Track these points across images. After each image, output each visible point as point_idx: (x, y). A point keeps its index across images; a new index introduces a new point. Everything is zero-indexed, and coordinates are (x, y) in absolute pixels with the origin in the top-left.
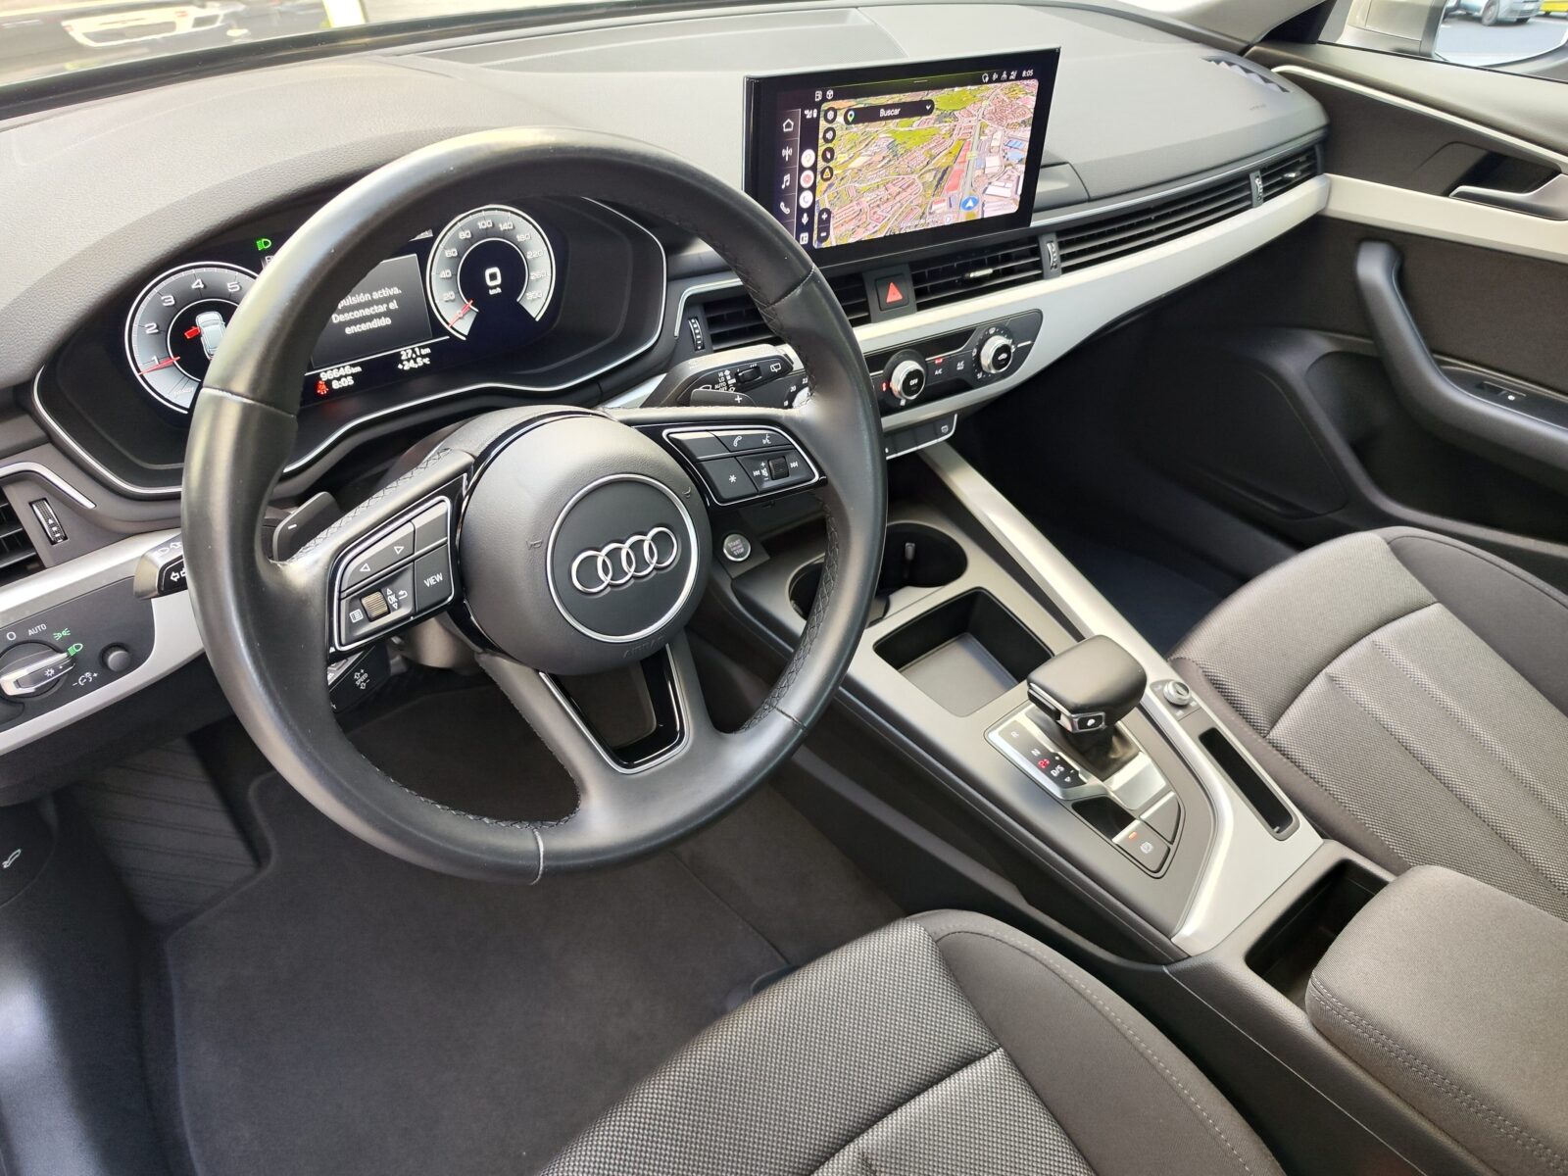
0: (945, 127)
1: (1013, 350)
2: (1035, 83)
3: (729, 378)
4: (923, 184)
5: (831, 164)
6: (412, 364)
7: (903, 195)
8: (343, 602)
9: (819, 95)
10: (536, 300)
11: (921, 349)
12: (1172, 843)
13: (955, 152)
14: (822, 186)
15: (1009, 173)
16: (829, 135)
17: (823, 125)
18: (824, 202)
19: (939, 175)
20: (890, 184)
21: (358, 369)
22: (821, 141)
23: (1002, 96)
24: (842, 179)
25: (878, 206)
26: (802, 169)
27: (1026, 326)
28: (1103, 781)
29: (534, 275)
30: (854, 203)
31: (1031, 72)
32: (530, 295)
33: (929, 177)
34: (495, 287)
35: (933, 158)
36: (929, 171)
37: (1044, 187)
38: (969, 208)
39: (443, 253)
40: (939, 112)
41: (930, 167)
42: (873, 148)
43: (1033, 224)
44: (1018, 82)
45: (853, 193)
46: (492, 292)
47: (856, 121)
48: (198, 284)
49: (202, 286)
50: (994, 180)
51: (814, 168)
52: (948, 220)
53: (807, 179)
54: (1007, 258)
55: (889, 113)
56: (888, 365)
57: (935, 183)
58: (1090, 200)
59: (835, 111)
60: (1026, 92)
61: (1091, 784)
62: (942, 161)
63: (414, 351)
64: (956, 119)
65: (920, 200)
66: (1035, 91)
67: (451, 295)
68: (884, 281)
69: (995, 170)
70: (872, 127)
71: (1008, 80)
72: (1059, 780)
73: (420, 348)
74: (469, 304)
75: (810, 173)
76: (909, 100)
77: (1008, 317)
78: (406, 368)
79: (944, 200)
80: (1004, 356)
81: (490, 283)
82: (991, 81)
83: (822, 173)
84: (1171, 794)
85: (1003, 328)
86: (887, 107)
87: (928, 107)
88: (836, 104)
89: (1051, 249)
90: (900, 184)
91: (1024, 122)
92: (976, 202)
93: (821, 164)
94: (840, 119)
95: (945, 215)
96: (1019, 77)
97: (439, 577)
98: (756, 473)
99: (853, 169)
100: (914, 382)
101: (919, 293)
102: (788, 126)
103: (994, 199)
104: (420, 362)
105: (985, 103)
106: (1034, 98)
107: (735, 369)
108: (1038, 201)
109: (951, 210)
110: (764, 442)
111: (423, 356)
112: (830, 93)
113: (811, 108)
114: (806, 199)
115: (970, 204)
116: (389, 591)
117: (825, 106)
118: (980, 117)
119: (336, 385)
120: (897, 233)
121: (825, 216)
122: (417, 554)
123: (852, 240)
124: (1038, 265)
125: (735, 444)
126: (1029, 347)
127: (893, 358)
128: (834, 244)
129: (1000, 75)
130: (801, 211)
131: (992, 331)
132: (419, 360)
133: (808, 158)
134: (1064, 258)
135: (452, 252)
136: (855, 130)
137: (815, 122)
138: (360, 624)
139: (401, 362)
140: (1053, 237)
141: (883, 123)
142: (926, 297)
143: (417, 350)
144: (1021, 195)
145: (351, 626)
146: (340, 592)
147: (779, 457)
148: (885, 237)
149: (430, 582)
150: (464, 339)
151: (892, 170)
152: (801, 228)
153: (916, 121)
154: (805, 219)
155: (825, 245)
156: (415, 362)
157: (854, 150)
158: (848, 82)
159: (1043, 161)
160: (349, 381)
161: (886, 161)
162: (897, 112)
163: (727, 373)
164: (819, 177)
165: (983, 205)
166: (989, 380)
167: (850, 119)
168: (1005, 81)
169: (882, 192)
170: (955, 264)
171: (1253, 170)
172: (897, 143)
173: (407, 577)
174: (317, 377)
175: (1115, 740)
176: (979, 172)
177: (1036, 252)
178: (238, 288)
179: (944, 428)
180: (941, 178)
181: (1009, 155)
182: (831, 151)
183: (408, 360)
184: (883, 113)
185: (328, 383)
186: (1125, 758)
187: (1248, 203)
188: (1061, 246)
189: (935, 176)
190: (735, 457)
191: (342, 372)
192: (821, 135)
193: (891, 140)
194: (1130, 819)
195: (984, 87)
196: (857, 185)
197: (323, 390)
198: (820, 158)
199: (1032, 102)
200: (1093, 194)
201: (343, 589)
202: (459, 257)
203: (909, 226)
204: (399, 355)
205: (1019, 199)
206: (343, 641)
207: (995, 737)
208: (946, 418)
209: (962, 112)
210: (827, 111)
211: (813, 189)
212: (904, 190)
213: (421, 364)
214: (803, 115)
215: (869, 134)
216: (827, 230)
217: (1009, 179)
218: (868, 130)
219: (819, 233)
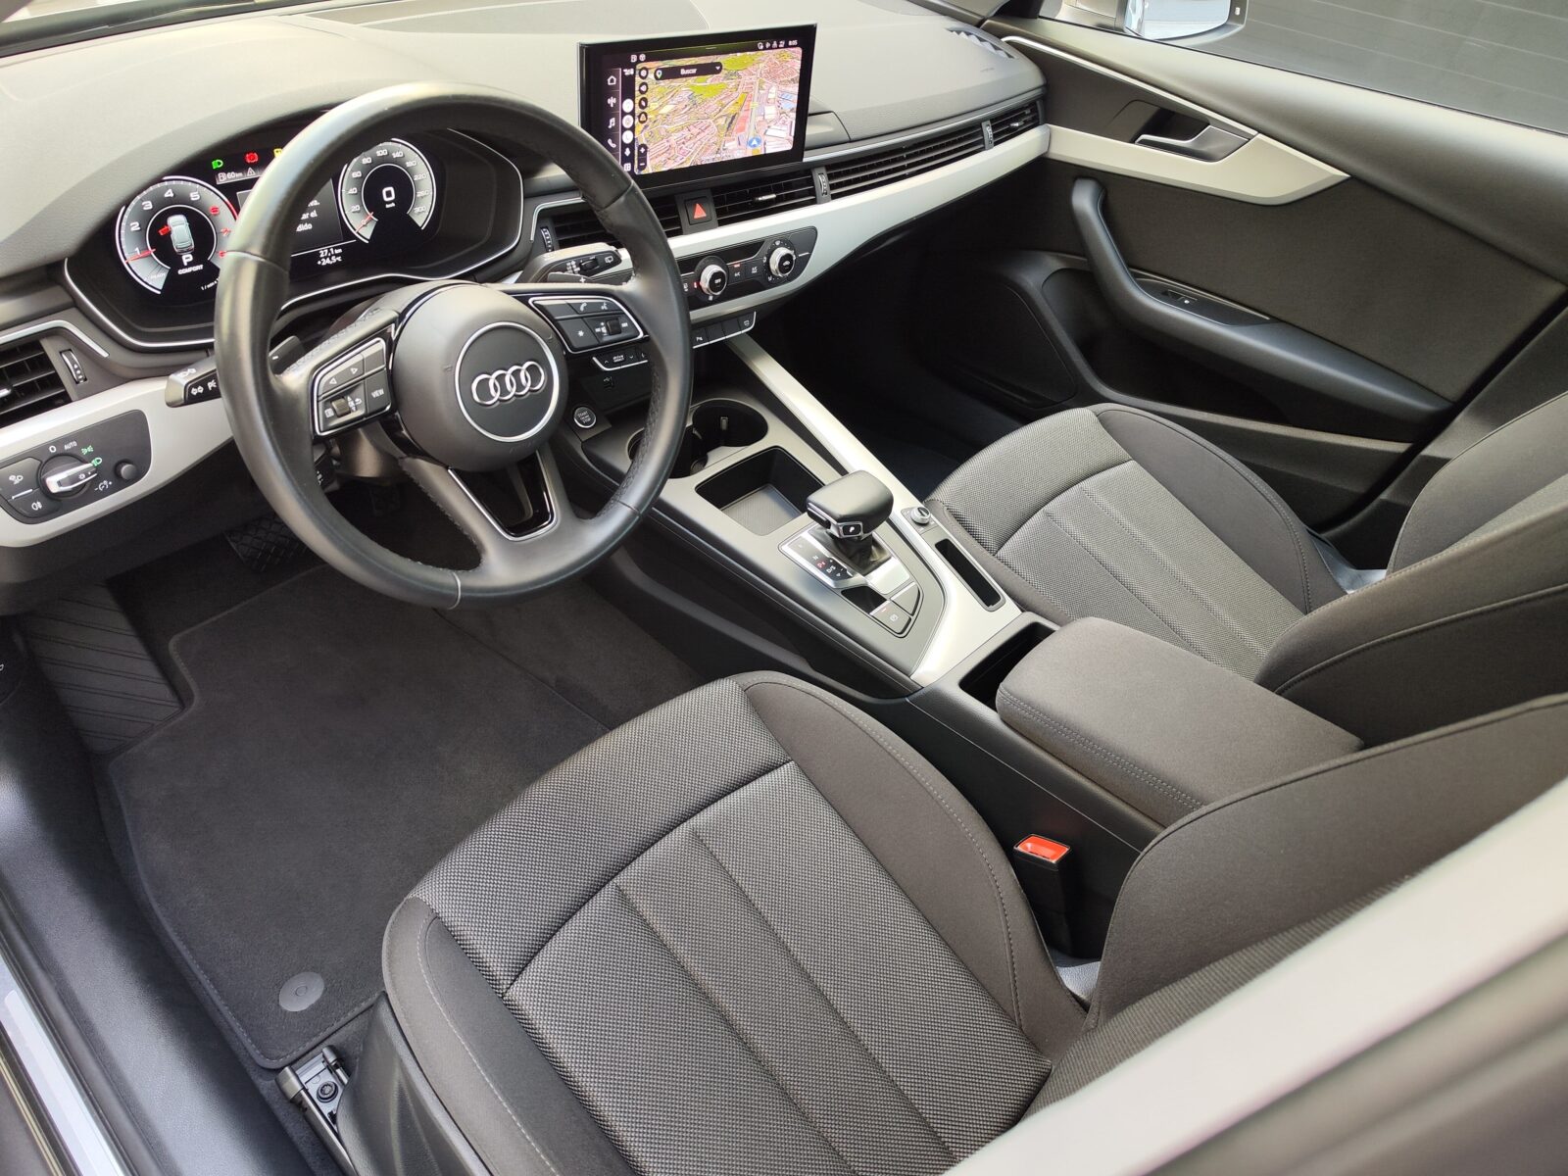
0: (732, 83)
1: (794, 258)
2: (799, 50)
3: (574, 267)
4: (717, 126)
5: (646, 110)
6: (328, 261)
7: (702, 134)
8: (321, 404)
9: (634, 58)
10: (422, 212)
11: (723, 255)
12: (913, 615)
13: (741, 102)
14: (639, 127)
15: (784, 118)
16: (643, 88)
17: (638, 80)
18: (642, 140)
19: (729, 120)
20: (691, 127)
22: (637, 93)
23: (774, 60)
24: (655, 122)
25: (683, 143)
26: (624, 114)
27: (803, 241)
28: (864, 575)
29: (419, 195)
30: (665, 140)
31: (795, 42)
32: (417, 210)
33: (721, 122)
34: (390, 202)
35: (723, 106)
36: (721, 117)
37: (813, 131)
38: (754, 146)
39: (351, 174)
40: (726, 72)
41: (721, 114)
42: (677, 99)
43: (805, 160)
44: (786, 50)
45: (663, 133)
46: (388, 206)
47: (662, 78)
48: (169, 193)
49: (172, 195)
50: (772, 124)
51: (632, 113)
52: (739, 155)
53: (627, 122)
54: (788, 186)
55: (688, 72)
56: (698, 267)
57: (726, 126)
58: (851, 141)
59: (647, 69)
60: (793, 56)
61: (857, 579)
62: (731, 109)
63: (329, 251)
64: (739, 77)
65: (716, 139)
66: (800, 57)
67: (357, 208)
68: (691, 202)
69: (773, 117)
70: (676, 83)
71: (778, 48)
72: (832, 576)
73: (334, 248)
74: (371, 215)
75: (630, 117)
76: (703, 62)
77: (790, 232)
78: (323, 264)
79: (734, 139)
80: (787, 263)
81: (386, 199)
82: (765, 49)
83: (639, 117)
84: (914, 584)
85: (786, 240)
86: (687, 67)
87: (718, 68)
88: (648, 65)
89: (822, 180)
90: (699, 126)
91: (792, 80)
92: (759, 141)
93: (638, 110)
94: (651, 76)
95: (735, 150)
96: (787, 46)
97: (381, 392)
98: (598, 330)
99: (662, 114)
100: (718, 281)
101: (719, 213)
102: (612, 81)
103: (773, 139)
104: (334, 259)
105: (761, 65)
106: (800, 62)
107: (579, 260)
108: (808, 141)
109: (740, 147)
110: (603, 308)
111: (337, 255)
112: (642, 57)
113: (628, 68)
114: (627, 137)
115: (755, 142)
116: (349, 398)
117: (639, 66)
118: (758, 76)
120: (699, 164)
121: (642, 150)
122: (366, 374)
123: (664, 169)
124: (812, 192)
125: (582, 309)
126: (809, 256)
127: (701, 263)
128: (651, 172)
129: (772, 44)
130: (624, 146)
131: (778, 243)
132: (333, 258)
133: (628, 105)
134: (832, 187)
135: (357, 174)
136: (662, 84)
137: (632, 77)
138: (332, 418)
139: (320, 259)
140: (823, 170)
141: (684, 79)
142: (726, 215)
143: (332, 250)
144: (794, 137)
145: (327, 420)
146: (318, 397)
147: (613, 319)
148: (690, 167)
149: (375, 394)
150: (367, 242)
151: (692, 116)
152: (625, 160)
153: (709, 78)
154: (628, 152)
155: (643, 172)
156: (331, 259)
157: (664, 100)
158: (657, 48)
159: (810, 111)
161: (687, 108)
162: (694, 71)
163: (573, 263)
164: (637, 120)
165: (765, 144)
166: (778, 282)
167: (659, 76)
168: (776, 49)
169: (686, 133)
170: (748, 191)
171: (984, 120)
172: (695, 94)
173: (360, 390)
175: (873, 548)
176: (761, 118)
177: (811, 182)
178: (199, 198)
179: (746, 323)
180: (731, 123)
181: (783, 105)
182: (645, 100)
183: (325, 258)
184: (683, 72)
186: (881, 560)
187: (982, 146)
188: (830, 177)
189: (726, 121)
190: (582, 318)
192: (637, 88)
193: (690, 93)
194: (885, 600)
195: (759, 53)
196: (666, 127)
198: (637, 106)
199: (798, 65)
200: (853, 137)
201: (320, 393)
202: (363, 177)
203: (708, 159)
204: (318, 253)
205: (792, 139)
206: (322, 429)
207: (786, 548)
208: (745, 313)
209: (744, 72)
210: (641, 70)
211: (633, 129)
212: (703, 131)
213: (335, 261)
214: (623, 73)
215: (674, 88)
216: (645, 161)
217: (784, 123)
218: (673, 84)
219: (639, 163)
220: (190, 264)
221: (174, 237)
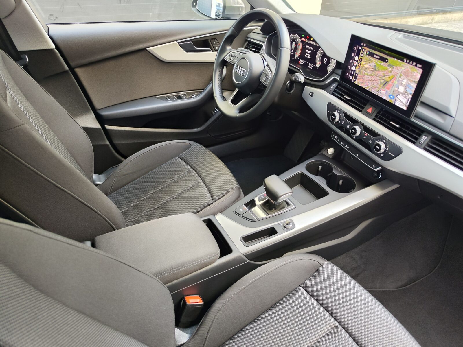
0: (390, 69)
2: (421, 71)
4: (380, 82)
5: (361, 63)
7: (375, 82)
9: (362, 44)
13: (391, 78)
14: (358, 67)
15: (406, 95)
16: (362, 55)
17: (361, 52)
18: (357, 71)
19: (385, 82)
20: (372, 77)
21: (304, 63)
22: (360, 56)
23: (409, 69)
24: (362, 68)
25: (368, 80)
26: (355, 60)
27: (397, 151)
29: (331, 64)
30: (363, 76)
31: (420, 66)
32: (329, 68)
33: (382, 81)
34: (325, 62)
35: (385, 76)
38: (391, 98)
40: (389, 64)
41: (383, 78)
42: (370, 64)
45: (363, 73)
46: (324, 63)
47: (369, 55)
50: (401, 94)
51: (357, 61)
52: (384, 97)
53: (355, 63)
54: (407, 128)
55: (377, 57)
57: (383, 84)
58: (448, 133)
59: (365, 50)
60: (417, 73)
62: (387, 78)
64: (393, 68)
65: (378, 86)
66: (421, 73)
67: (319, 59)
69: (402, 91)
70: (372, 59)
71: (412, 65)
74: (320, 62)
76: (382, 56)
79: (384, 91)
80: (378, 147)
82: (406, 62)
85: (387, 143)
86: (377, 55)
87: (387, 61)
88: (365, 48)
89: (425, 138)
90: (375, 78)
91: (414, 81)
92: (394, 98)
93: (359, 61)
94: (365, 52)
95: (384, 95)
96: (416, 66)
99: (365, 67)
100: (354, 132)
101: (376, 116)
102: (355, 48)
103: (399, 101)
105: (403, 68)
109: (386, 95)
111: (312, 67)
112: (365, 45)
113: (360, 46)
114: (354, 68)
115: (392, 97)
116: (232, 58)
117: (363, 47)
118: (401, 72)
119: (301, 63)
120: (371, 91)
121: (356, 75)
122: (237, 57)
123: (360, 85)
124: (416, 139)
126: (393, 158)
128: (357, 84)
129: (410, 62)
130: (352, 70)
133: (357, 58)
136: (368, 57)
137: (360, 50)
141: (375, 59)
142: (378, 119)
144: (408, 106)
145: (227, 58)
148: (368, 90)
149: (235, 60)
150: (317, 68)
151: (373, 73)
152: (351, 75)
153: (383, 63)
154: (352, 73)
155: (355, 82)
157: (367, 62)
158: (370, 44)
161: (373, 69)
162: (378, 57)
164: (358, 64)
165: (395, 100)
167: (368, 54)
168: (411, 64)
169: (370, 77)
174: (299, 60)
176: (396, 89)
177: (419, 135)
179: (374, 166)
180: (385, 84)
181: (407, 89)
182: (362, 60)
183: (310, 66)
184: (375, 56)
189: (384, 82)
192: (360, 54)
193: (375, 65)
195: (404, 63)
196: (365, 72)
198: (359, 60)
199: (419, 76)
200: (451, 133)
202: (322, 53)
203: (374, 91)
204: (309, 64)
205: (407, 106)
209: (396, 67)
210: (363, 49)
211: (356, 66)
212: (375, 80)
214: (358, 47)
215: (370, 60)
216: (356, 79)
217: (405, 97)
218: (371, 58)
219: (354, 78)
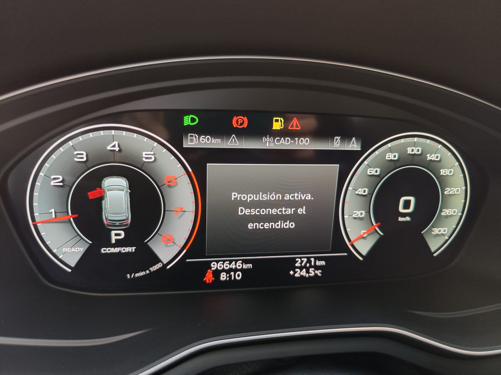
6: (304, 273)
10: (440, 235)
21: (250, 266)
29: (444, 212)
32: (436, 231)
34: (404, 215)
39: (365, 170)
46: (400, 219)
48: (114, 146)
49: (117, 149)
63: (309, 261)
67: (361, 213)
73: (316, 258)
74: (376, 226)
78: (297, 275)
81: (401, 210)
104: (312, 272)
111: (316, 268)
119: (223, 277)
132: (311, 270)
135: (374, 171)
139: (294, 268)
143: (313, 259)
150: (361, 259)
156: (308, 272)
160: (239, 276)
174: (207, 265)
178: (153, 159)
183: (301, 268)
185: (217, 273)
191: (233, 266)
197: (209, 278)
202: (380, 177)
204: (294, 261)
213: (312, 274)
220: (119, 243)
221: (107, 204)
